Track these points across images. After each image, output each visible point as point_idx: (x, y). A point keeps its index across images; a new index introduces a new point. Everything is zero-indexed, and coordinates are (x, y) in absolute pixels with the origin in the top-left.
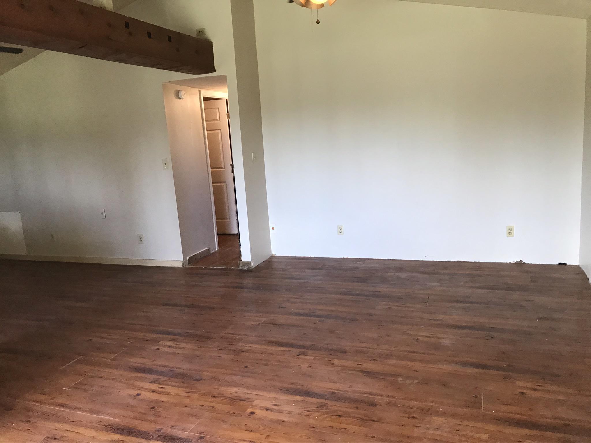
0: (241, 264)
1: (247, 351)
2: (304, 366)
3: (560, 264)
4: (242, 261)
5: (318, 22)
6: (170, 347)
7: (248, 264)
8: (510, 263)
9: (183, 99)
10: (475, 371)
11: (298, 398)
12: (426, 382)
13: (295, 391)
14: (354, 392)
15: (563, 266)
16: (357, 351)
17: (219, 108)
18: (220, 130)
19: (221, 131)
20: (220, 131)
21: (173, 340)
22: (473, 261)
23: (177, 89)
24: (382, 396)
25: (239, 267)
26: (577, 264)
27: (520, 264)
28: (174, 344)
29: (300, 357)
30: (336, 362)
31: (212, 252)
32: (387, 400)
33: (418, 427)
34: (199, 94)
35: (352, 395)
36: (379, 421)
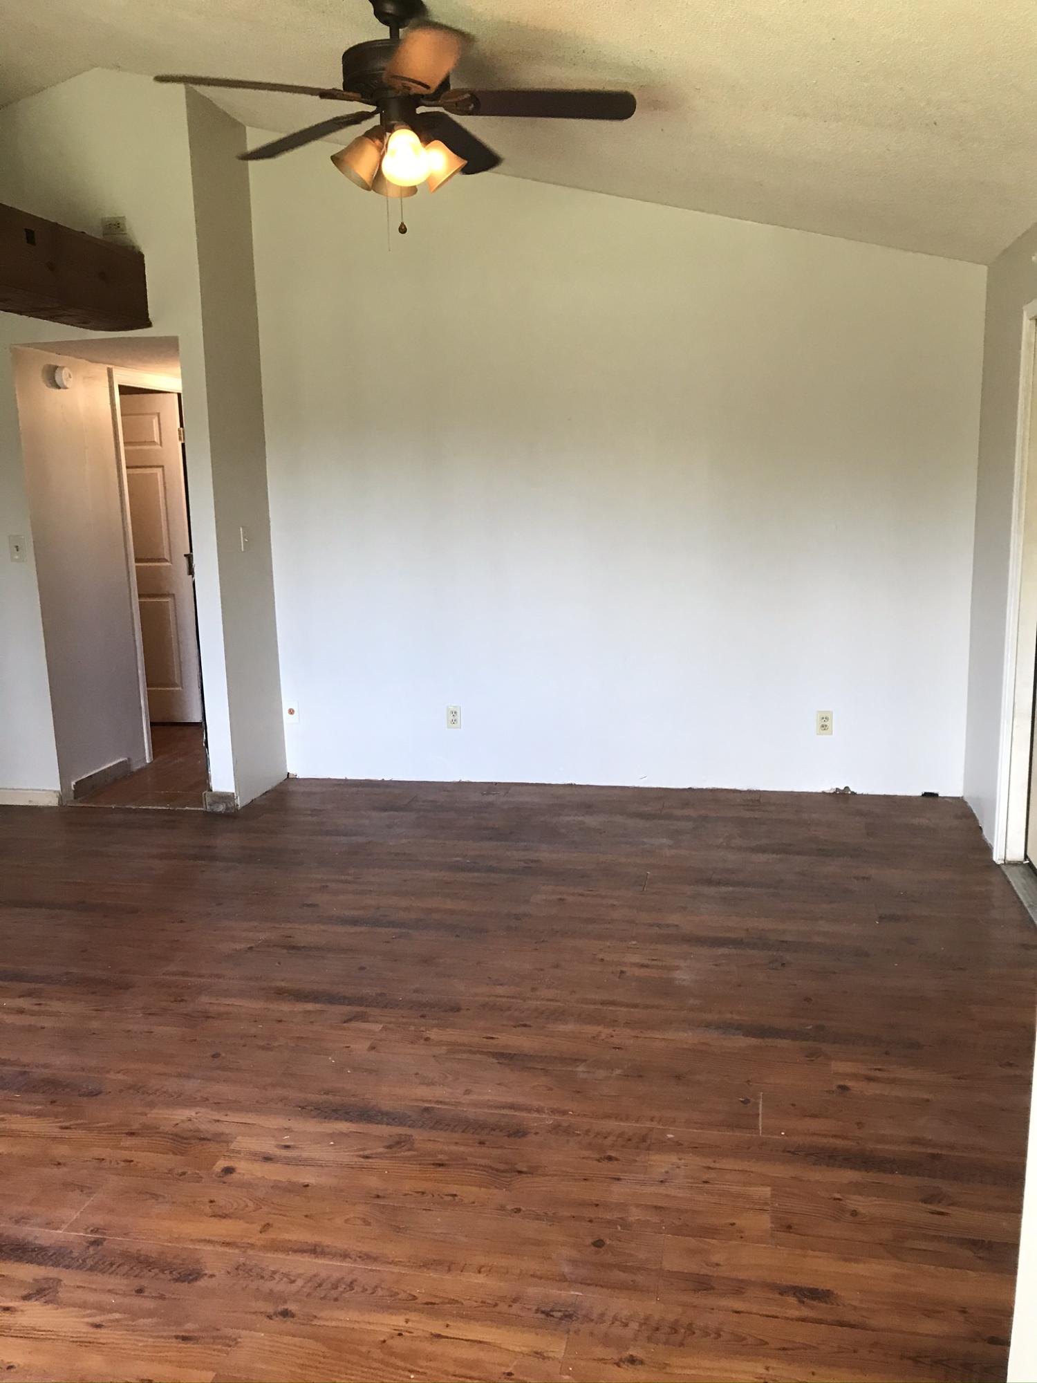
0: (208, 800)
1: (219, 1016)
2: (360, 1047)
3: (926, 795)
4: (212, 791)
5: (403, 230)
6: (21, 1011)
7: (225, 798)
8: (824, 793)
9: (65, 388)
10: (746, 1042)
11: (343, 1126)
12: (638, 1073)
13: (335, 1111)
14: (475, 1105)
15: (931, 799)
16: (484, 1006)
17: (159, 415)
18: (163, 467)
19: (163, 470)
20: (160, 469)
21: (29, 994)
22: (745, 789)
23: (49, 363)
24: (539, 1111)
25: (204, 806)
26: (959, 794)
27: (843, 796)
28: (32, 1004)
29: (354, 1024)
30: (434, 1034)
31: (136, 768)
32: (550, 1120)
33: (619, 1179)
34: (107, 378)
35: (471, 1113)
36: (533, 1171)
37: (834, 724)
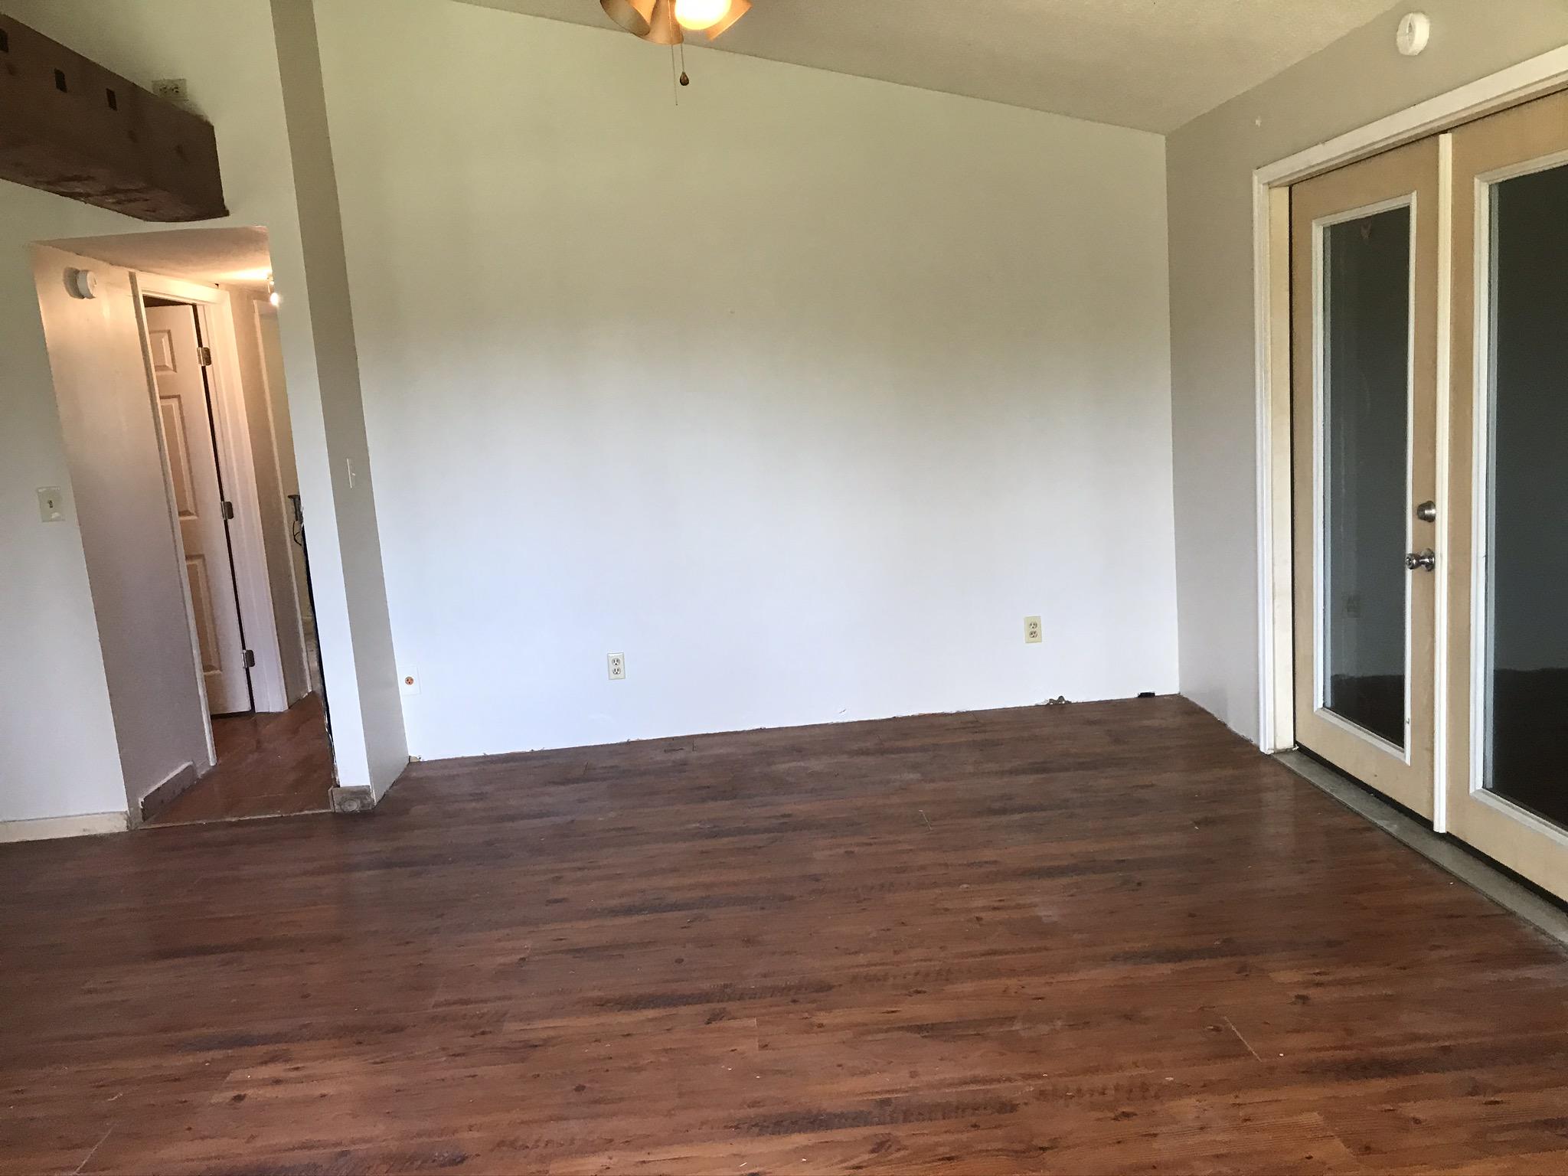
0: (337, 798)
1: (546, 1043)
2: (749, 1047)
3: (1143, 695)
4: (339, 786)
5: (684, 82)
6: (277, 1082)
7: (361, 793)
8: (1037, 706)
9: (91, 297)
10: (1166, 969)
11: (800, 1139)
12: (1080, 1021)
13: (778, 1123)
14: (931, 1086)
15: (1148, 699)
16: (854, 979)
17: (169, 332)
18: (179, 397)
19: (180, 402)
20: (176, 400)
21: (273, 1059)
22: (954, 712)
23: (71, 266)
24: (1009, 1080)
25: (332, 806)
26: (1175, 691)
27: (1058, 707)
28: (285, 1070)
29: (713, 1025)
30: (823, 1018)
31: (201, 773)
32: (1030, 1088)
33: (1155, 1135)
34: (129, 285)
35: (929, 1097)
36: (1054, 1145)
37: (1044, 630)
